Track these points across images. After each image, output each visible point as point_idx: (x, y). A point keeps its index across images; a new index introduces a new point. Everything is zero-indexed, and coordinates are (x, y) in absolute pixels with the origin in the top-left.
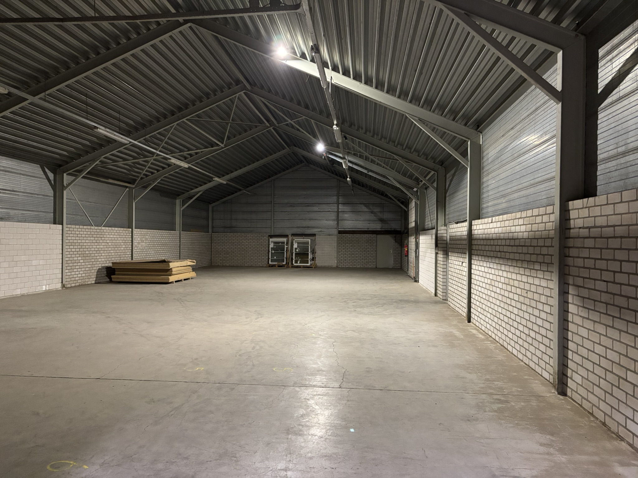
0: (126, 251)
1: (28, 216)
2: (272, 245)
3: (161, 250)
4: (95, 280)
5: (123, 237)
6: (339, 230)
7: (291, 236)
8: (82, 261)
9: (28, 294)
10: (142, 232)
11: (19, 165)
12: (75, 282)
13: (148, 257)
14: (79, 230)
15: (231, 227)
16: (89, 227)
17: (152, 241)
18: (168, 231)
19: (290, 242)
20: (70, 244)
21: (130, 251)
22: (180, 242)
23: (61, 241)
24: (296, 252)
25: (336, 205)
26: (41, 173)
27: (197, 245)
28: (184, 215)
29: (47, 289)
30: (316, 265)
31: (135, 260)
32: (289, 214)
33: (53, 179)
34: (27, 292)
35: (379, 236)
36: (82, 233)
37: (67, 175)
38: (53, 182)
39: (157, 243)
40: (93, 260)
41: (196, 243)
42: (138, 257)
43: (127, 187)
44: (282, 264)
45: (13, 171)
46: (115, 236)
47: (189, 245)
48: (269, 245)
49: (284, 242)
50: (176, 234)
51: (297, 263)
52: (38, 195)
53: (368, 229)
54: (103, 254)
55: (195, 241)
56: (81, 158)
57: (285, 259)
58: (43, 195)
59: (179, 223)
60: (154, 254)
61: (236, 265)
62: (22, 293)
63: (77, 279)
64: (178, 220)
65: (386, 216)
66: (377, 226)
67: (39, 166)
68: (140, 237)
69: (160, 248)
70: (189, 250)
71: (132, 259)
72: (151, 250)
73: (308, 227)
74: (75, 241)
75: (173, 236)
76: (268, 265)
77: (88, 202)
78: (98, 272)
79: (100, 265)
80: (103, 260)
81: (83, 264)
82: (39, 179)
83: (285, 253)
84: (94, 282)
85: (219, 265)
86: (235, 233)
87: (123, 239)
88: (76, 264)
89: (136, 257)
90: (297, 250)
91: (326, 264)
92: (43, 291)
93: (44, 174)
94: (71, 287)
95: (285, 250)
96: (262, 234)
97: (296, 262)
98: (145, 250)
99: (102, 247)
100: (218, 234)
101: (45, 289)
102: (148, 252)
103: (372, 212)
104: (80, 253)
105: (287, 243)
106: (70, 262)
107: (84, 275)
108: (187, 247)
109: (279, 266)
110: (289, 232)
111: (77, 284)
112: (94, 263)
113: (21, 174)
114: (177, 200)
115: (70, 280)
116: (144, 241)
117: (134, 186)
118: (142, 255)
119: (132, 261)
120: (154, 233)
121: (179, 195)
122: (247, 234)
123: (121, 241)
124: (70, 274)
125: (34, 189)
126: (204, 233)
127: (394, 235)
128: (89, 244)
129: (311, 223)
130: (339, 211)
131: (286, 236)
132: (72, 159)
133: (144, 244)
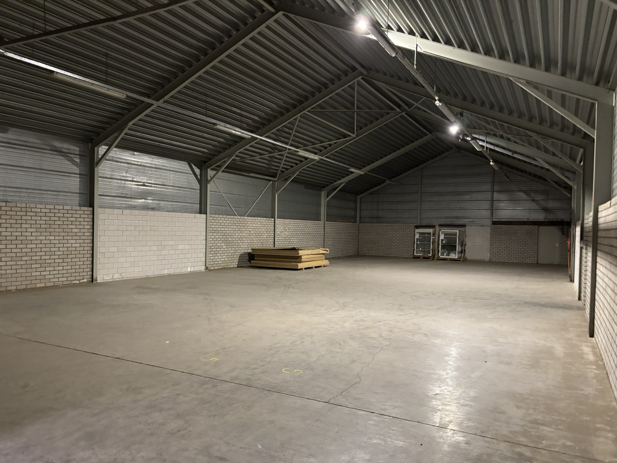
0: (269, 239)
1: (177, 207)
2: (417, 236)
3: (304, 238)
4: (238, 265)
5: (266, 226)
6: (494, 220)
7: (439, 227)
8: (225, 247)
9: (175, 274)
10: (285, 222)
11: (169, 163)
12: (218, 265)
13: (291, 244)
14: (222, 219)
15: (378, 218)
16: (232, 217)
17: (295, 230)
18: (312, 221)
19: (437, 232)
20: (214, 232)
21: (273, 239)
22: (324, 232)
23: (205, 228)
24: (443, 243)
25: (490, 193)
26: (188, 169)
27: (343, 235)
28: (329, 206)
29: (192, 270)
30: (466, 259)
31: (277, 247)
32: (437, 203)
33: (199, 174)
34: (174, 272)
35: (542, 228)
36: (225, 222)
37: (211, 170)
38: (199, 177)
39: (301, 232)
40: (236, 246)
41: (342, 233)
42: (281, 245)
43: (270, 180)
44: (428, 256)
45: (163, 168)
46: (257, 225)
47: (335, 234)
48: (415, 235)
49: (431, 233)
50: (321, 224)
51: (444, 255)
52: (185, 188)
53: (528, 219)
54: (245, 241)
55: (341, 231)
56: (220, 154)
57: (431, 251)
58: (190, 189)
59: (324, 213)
60: (297, 242)
61: (382, 255)
62: (169, 273)
63: (219, 262)
64: (323, 210)
65: (551, 204)
66: (540, 216)
67: (186, 163)
68: (282, 226)
69: (303, 236)
70: (334, 240)
71: (274, 246)
72: (295, 238)
73: (458, 218)
74: (218, 229)
75: (318, 226)
76: (413, 256)
77: (233, 194)
78: (240, 257)
79: (242, 251)
80: (246, 246)
81: (226, 249)
82: (186, 175)
83: (431, 244)
84: (236, 266)
85: (366, 254)
86: (381, 223)
87: (265, 228)
88: (219, 250)
89: (278, 245)
90: (444, 242)
91: (478, 257)
92: (188, 272)
93: (192, 170)
94: (214, 269)
95: (431, 242)
96: (408, 225)
97: (442, 254)
98: (287, 238)
99: (244, 234)
100: (365, 224)
101: (190, 271)
102: (291, 240)
103: (533, 200)
104: (223, 239)
105: (434, 234)
106: (213, 247)
107: (227, 259)
108: (332, 236)
109: (424, 258)
110: (436, 222)
111: (221, 267)
112: (237, 249)
113: (170, 170)
114: (322, 192)
115: (213, 263)
116: (287, 230)
117: (276, 179)
118: (285, 243)
119: (274, 248)
120: (297, 223)
121: (324, 187)
122: (393, 224)
123: (263, 230)
124: (213, 258)
125: (182, 183)
126: (351, 224)
127: (561, 227)
128: (232, 232)
129: (460, 214)
130: (494, 199)
131: (433, 227)
132: (214, 155)
133: (287, 232)
